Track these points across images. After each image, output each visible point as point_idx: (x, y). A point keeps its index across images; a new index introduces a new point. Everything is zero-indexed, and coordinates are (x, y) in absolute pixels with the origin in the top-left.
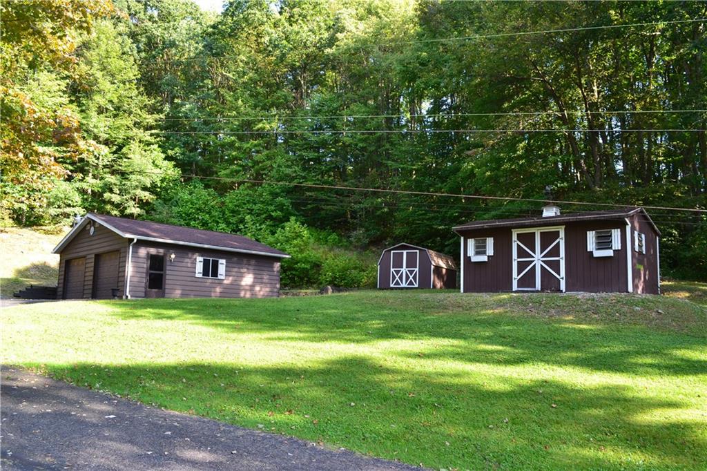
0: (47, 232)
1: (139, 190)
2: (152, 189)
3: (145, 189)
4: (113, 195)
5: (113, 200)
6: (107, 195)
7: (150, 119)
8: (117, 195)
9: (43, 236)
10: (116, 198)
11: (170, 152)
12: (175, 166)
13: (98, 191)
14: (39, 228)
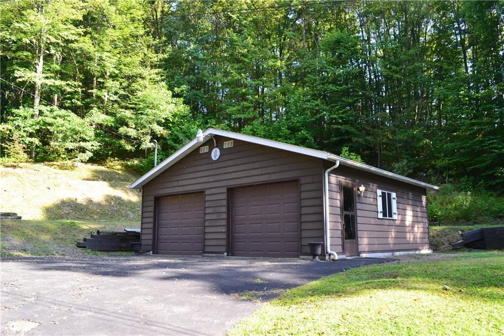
0: (61, 167)
1: (155, 124)
2: (166, 124)
3: (159, 123)
4: (129, 129)
5: (130, 135)
6: (122, 130)
7: (155, 58)
8: (132, 130)
9: (58, 171)
10: (132, 133)
11: (176, 89)
12: (184, 103)
13: (112, 126)
14: (51, 163)
